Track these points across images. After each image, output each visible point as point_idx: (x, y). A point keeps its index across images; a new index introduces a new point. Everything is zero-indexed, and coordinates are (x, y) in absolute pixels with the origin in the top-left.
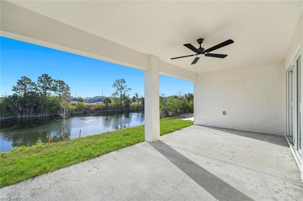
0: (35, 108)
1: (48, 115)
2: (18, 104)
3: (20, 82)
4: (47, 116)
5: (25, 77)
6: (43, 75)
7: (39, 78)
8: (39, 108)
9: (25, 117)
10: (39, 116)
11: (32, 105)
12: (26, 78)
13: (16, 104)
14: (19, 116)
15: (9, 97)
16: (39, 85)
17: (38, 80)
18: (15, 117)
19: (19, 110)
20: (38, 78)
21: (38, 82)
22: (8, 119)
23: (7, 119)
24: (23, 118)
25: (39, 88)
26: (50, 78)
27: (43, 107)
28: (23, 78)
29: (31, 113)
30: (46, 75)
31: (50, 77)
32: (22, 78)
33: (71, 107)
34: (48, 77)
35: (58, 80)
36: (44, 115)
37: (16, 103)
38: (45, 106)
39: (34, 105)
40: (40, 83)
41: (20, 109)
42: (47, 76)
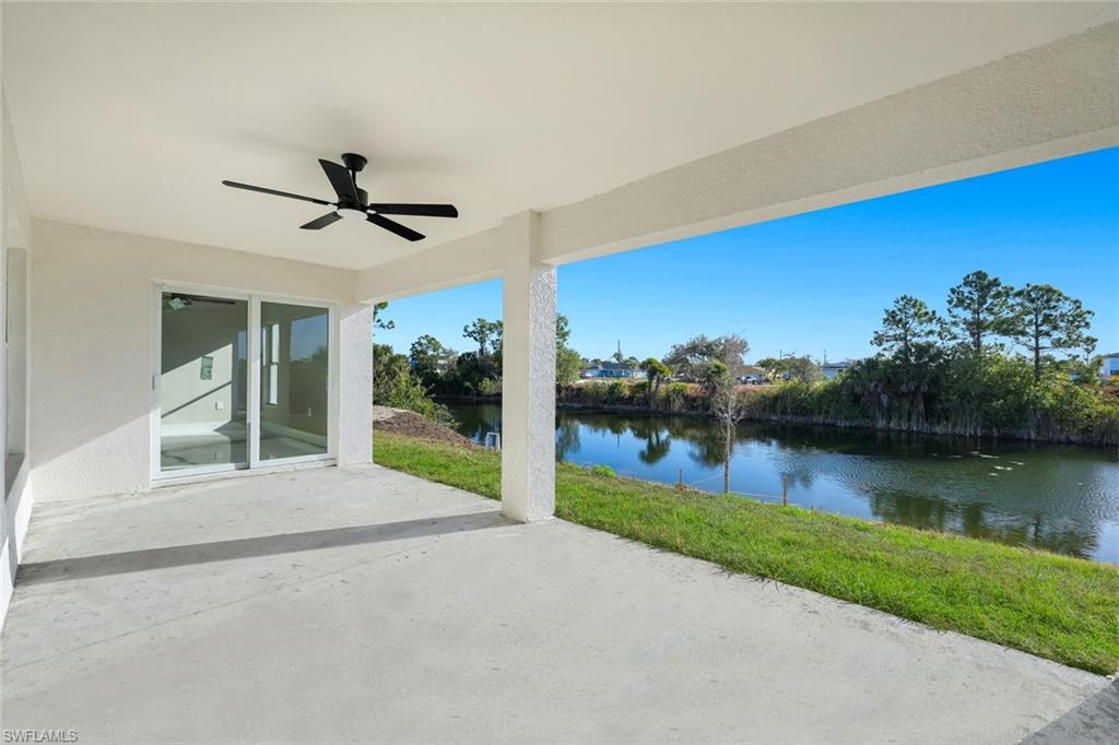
0: (930, 399)
1: (976, 433)
2: (876, 386)
3: (892, 318)
4: (971, 436)
5: (905, 297)
6: (968, 276)
7: (953, 291)
8: (940, 402)
9: (898, 428)
10: (938, 429)
11: (918, 388)
12: (908, 301)
13: (873, 385)
14: (881, 423)
15: (859, 363)
16: (953, 317)
17: (950, 302)
18: (870, 425)
19: (881, 404)
20: (950, 293)
21: (948, 306)
22: (857, 428)
23: (851, 427)
24: (890, 430)
25: (955, 330)
26: (996, 283)
27: (956, 397)
28: (901, 303)
29: (914, 417)
30: (980, 275)
31: (996, 280)
32: (898, 302)
33: (1101, 408)
34: (986, 282)
35: (1028, 285)
36: (959, 430)
37: (871, 382)
38: (964, 395)
39: (924, 388)
40: (956, 311)
41: (885, 399)
42: (985, 276)
